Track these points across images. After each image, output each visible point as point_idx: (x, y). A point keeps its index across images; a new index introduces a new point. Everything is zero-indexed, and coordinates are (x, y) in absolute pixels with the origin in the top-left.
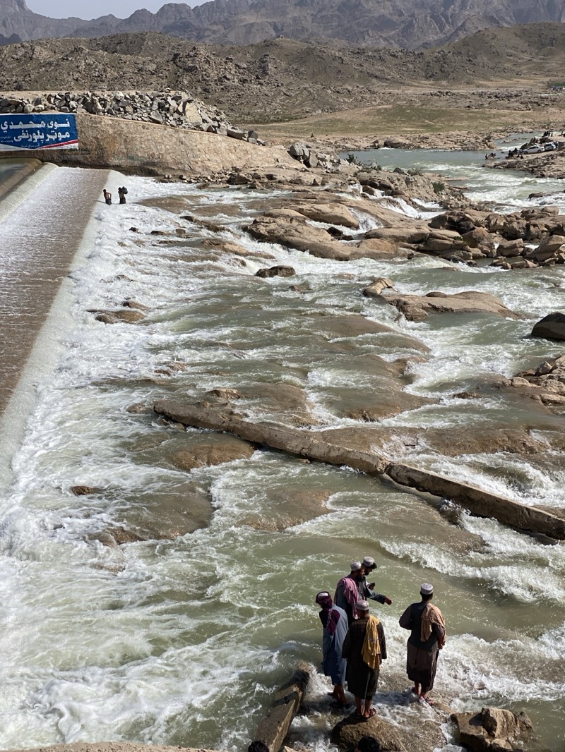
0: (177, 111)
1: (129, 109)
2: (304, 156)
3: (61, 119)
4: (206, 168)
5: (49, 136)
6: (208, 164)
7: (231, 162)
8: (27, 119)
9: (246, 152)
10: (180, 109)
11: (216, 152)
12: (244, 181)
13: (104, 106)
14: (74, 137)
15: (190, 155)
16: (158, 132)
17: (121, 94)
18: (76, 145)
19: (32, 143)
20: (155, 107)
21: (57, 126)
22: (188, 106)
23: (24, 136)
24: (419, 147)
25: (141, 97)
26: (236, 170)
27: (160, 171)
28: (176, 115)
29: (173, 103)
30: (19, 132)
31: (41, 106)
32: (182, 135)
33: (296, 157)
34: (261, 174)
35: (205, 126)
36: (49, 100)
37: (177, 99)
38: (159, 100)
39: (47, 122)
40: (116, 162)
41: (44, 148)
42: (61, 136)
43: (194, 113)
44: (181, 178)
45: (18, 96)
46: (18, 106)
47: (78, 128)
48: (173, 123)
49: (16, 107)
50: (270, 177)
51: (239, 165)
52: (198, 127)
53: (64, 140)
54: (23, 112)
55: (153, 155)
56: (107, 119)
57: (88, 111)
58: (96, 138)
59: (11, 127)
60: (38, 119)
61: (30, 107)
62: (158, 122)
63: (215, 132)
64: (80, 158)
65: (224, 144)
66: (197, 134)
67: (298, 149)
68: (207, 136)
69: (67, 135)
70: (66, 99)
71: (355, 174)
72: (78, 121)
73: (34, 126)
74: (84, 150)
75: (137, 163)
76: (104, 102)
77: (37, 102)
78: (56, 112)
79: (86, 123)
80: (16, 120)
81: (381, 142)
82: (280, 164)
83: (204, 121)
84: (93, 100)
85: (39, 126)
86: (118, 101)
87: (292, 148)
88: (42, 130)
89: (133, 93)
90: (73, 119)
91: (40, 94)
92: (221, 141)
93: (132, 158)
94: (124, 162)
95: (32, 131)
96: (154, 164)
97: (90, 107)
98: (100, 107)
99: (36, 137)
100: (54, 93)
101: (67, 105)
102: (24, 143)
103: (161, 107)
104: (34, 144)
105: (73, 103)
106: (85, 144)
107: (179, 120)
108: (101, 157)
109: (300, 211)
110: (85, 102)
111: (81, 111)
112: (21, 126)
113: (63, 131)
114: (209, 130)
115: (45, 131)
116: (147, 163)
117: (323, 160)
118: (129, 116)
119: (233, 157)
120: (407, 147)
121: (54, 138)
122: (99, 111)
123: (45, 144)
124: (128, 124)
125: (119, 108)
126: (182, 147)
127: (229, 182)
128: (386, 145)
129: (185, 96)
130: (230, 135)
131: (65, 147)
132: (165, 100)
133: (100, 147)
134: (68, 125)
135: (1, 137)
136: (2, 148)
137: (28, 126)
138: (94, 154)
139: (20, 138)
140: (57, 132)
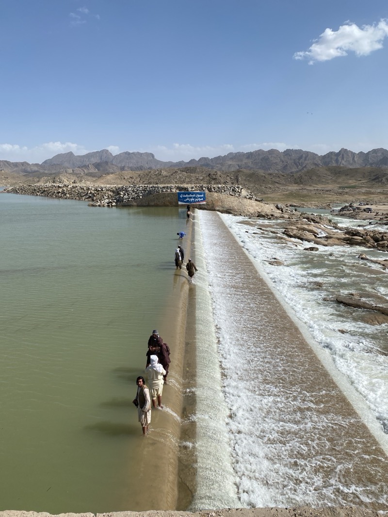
0: (238, 192)
1: (223, 191)
2: (281, 208)
3: (200, 194)
4: (248, 212)
6: (249, 210)
7: (257, 210)
8: (189, 194)
9: (262, 206)
10: (240, 191)
11: (252, 206)
12: (263, 216)
13: (214, 190)
14: (204, 200)
15: (243, 207)
16: (232, 199)
17: (220, 186)
18: (205, 203)
20: (231, 190)
21: (199, 196)
22: (242, 190)
23: (188, 199)
25: (227, 187)
26: (259, 213)
27: (233, 212)
28: (238, 193)
29: (237, 189)
30: (186, 198)
31: (194, 189)
32: (240, 200)
33: (278, 209)
34: (269, 214)
35: (248, 197)
36: (196, 187)
37: (238, 187)
38: (232, 188)
39: (196, 195)
40: (218, 209)
41: (194, 204)
42: (200, 200)
43: (244, 193)
44: (240, 215)
45: (185, 186)
46: (186, 189)
47: (206, 197)
48: (237, 196)
49: (185, 189)
50: (272, 215)
51: (259, 211)
52: (246, 197)
53: (201, 201)
54: (187, 191)
55: (230, 207)
56: (216, 194)
58: (212, 200)
59: (184, 196)
60: (193, 194)
61: (190, 189)
62: (232, 195)
63: (251, 199)
64: (206, 207)
65: (254, 203)
66: (245, 200)
67: (279, 206)
68: (249, 200)
69: (202, 199)
70: (202, 187)
71: (301, 215)
72: (206, 195)
73: (191, 196)
74: (207, 204)
75: (225, 209)
76: (214, 188)
77: (192, 188)
78: (198, 191)
79: (209, 195)
80: (185, 194)
81: (289, 205)
82: (273, 211)
83: (247, 195)
84: (211, 187)
86: (219, 188)
87: (277, 205)
88: (194, 197)
89: (224, 185)
90: (204, 194)
91: (193, 185)
93: (223, 207)
94: (221, 209)
95: (190, 198)
96: (231, 210)
97: (210, 190)
98: (213, 190)
99: (192, 200)
100: (198, 185)
101: (202, 189)
102: (188, 201)
103: (233, 190)
104: (191, 202)
105: (204, 188)
106: (208, 202)
107: (239, 195)
108: (213, 207)
109: (297, 227)
110: (208, 188)
111: (207, 191)
112: (187, 196)
113: (201, 198)
115: (195, 198)
116: (228, 209)
117: (287, 210)
118: (223, 193)
119: (257, 208)
120: (299, 207)
121: (197, 200)
123: (195, 202)
124: (222, 196)
125: (219, 190)
126: (240, 204)
127: (258, 216)
129: (241, 187)
130: (256, 200)
131: (201, 203)
132: (234, 188)
133: (213, 204)
134: (202, 196)
135: (179, 199)
136: (180, 203)
137: (189, 196)
138: (211, 206)
139: (186, 200)
140: (199, 198)
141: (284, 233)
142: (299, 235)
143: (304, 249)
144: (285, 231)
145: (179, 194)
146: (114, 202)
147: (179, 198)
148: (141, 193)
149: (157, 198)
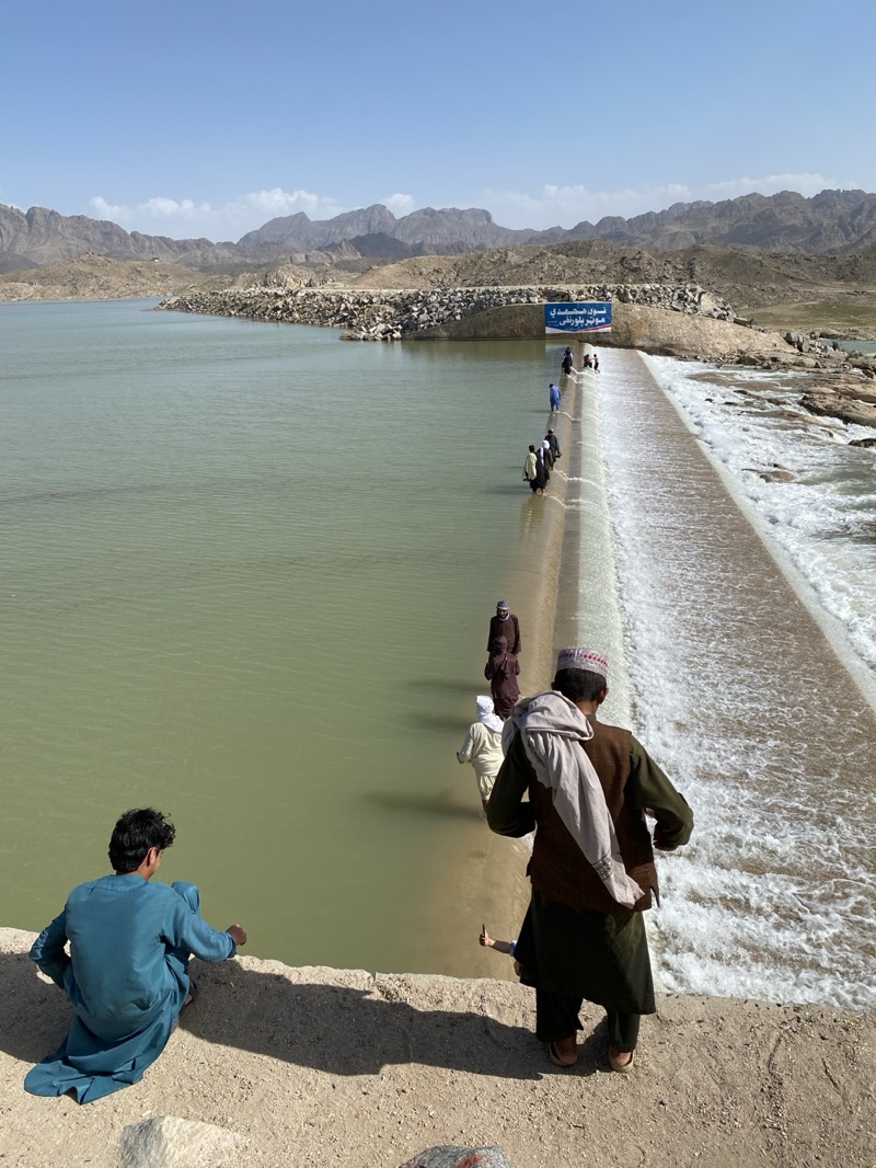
0: (693, 301)
1: (655, 299)
2: (798, 342)
3: (599, 307)
4: (716, 350)
5: (588, 321)
6: (718, 346)
7: (737, 346)
8: (571, 307)
9: (749, 337)
10: (696, 299)
11: (725, 337)
12: (752, 362)
13: (634, 296)
14: (608, 322)
15: (703, 339)
16: (677, 318)
17: (648, 287)
18: (609, 329)
19: (574, 327)
20: (676, 297)
21: (595, 312)
22: (703, 297)
23: (568, 321)
24: (855, 339)
25: (664, 289)
26: (742, 352)
27: (676, 352)
28: (692, 305)
29: (690, 294)
30: (564, 317)
31: (583, 296)
32: (697, 321)
33: (790, 342)
34: (766, 357)
35: (716, 314)
36: (589, 291)
37: (692, 290)
38: (678, 291)
39: (588, 310)
40: (640, 343)
41: (583, 331)
42: (598, 321)
43: (707, 303)
44: (696, 358)
45: (564, 288)
46: (566, 296)
47: (612, 314)
48: (690, 311)
49: (563, 297)
50: (775, 360)
51: (743, 348)
52: (710, 315)
53: (600, 324)
54: (568, 300)
55: (672, 338)
56: (637, 308)
57: (620, 300)
58: (626, 323)
59: (558, 313)
60: (580, 307)
61: (574, 297)
62: (677, 310)
63: (725, 319)
64: (611, 340)
65: (732, 330)
66: (710, 321)
67: (794, 336)
68: (718, 323)
69: (603, 320)
70: (603, 290)
71: (847, 360)
72: (613, 309)
73: (576, 312)
74: (615, 333)
75: (657, 344)
76: (634, 293)
77: (580, 293)
78: (595, 301)
79: (620, 310)
80: (562, 308)
81: (818, 334)
82: (778, 348)
83: (715, 310)
84: (625, 291)
85: (581, 313)
86: (645, 292)
87: (788, 335)
88: (583, 316)
89: (658, 286)
90: (609, 307)
91: (582, 287)
92: (729, 327)
93: (654, 340)
94: (647, 343)
95: (574, 317)
96: (672, 346)
97: (622, 298)
98: (631, 297)
99: (577, 322)
100: (593, 286)
101: (604, 295)
102: (568, 326)
103: (680, 297)
104: (575, 328)
105: (609, 294)
106: (616, 328)
107: (695, 308)
108: (628, 339)
109: (835, 389)
110: (618, 293)
111: (615, 301)
112: (566, 312)
113: (600, 317)
114: (719, 318)
115: (585, 317)
116: (667, 345)
117: (813, 346)
118: (654, 305)
119: (739, 341)
120: (845, 338)
121: (592, 322)
122: (629, 300)
123: (584, 327)
124: (654, 312)
125: (646, 298)
126: (697, 332)
127: (738, 362)
128: (821, 336)
129: (699, 289)
130: (736, 322)
131: (600, 330)
132: (684, 291)
133: (629, 332)
134: (604, 312)
135: (548, 321)
136: (549, 330)
137: (572, 313)
138: (623, 336)
139: (564, 322)
140: (595, 317)
141: (801, 404)
142: (839, 408)
143: (850, 444)
144: (805, 398)
145: (548, 308)
146: (397, 329)
147: (548, 317)
148: (460, 307)
149: (495, 320)
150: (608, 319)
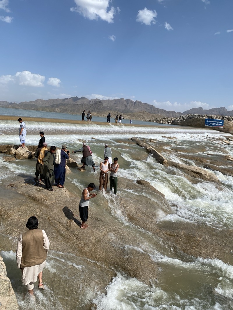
3: (220, 121)
5: (217, 124)
18: (223, 127)
19: (212, 125)
21: (219, 122)
23: (211, 124)
30: (210, 123)
31: (217, 118)
36: (220, 117)
39: (217, 121)
40: (231, 132)
42: (219, 125)
46: (212, 117)
47: (224, 123)
53: (220, 125)
54: (212, 119)
56: (232, 123)
57: (228, 120)
58: (228, 126)
59: (209, 121)
61: (215, 118)
64: (223, 130)
69: (221, 125)
73: (214, 122)
74: (224, 128)
79: (226, 123)
84: (230, 118)
85: (215, 122)
88: (215, 123)
91: (218, 116)
95: (213, 123)
99: (214, 124)
101: (223, 118)
102: (211, 125)
104: (213, 126)
105: (225, 118)
108: (228, 130)
110: (228, 118)
111: (226, 120)
112: (211, 121)
113: (220, 124)
115: (216, 123)
121: (218, 125)
122: (231, 121)
123: (215, 126)
131: (220, 127)
133: (228, 128)
134: (222, 122)
135: (206, 123)
136: (206, 125)
137: (212, 122)
138: (226, 130)
139: (210, 124)
140: (219, 123)
145: (206, 120)
146: (171, 122)
147: (206, 122)
148: (186, 118)
149: (192, 122)
150: (222, 124)
